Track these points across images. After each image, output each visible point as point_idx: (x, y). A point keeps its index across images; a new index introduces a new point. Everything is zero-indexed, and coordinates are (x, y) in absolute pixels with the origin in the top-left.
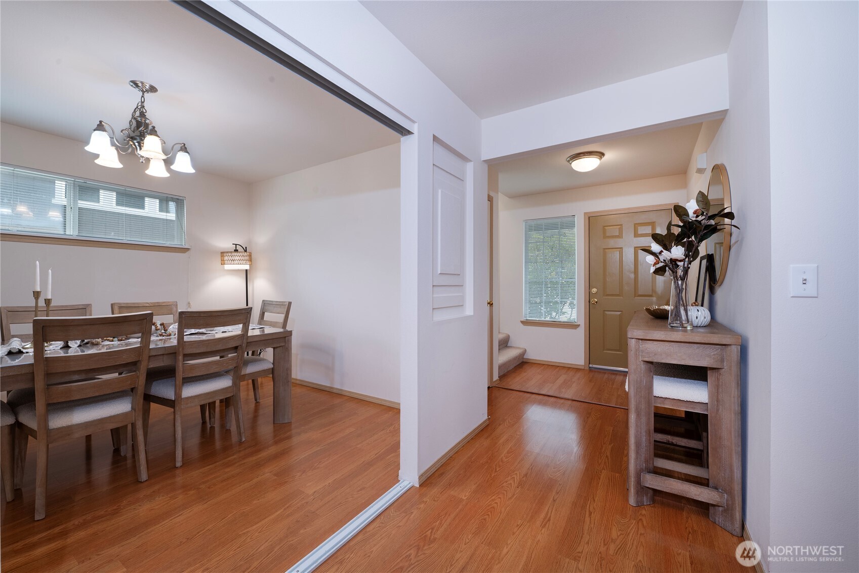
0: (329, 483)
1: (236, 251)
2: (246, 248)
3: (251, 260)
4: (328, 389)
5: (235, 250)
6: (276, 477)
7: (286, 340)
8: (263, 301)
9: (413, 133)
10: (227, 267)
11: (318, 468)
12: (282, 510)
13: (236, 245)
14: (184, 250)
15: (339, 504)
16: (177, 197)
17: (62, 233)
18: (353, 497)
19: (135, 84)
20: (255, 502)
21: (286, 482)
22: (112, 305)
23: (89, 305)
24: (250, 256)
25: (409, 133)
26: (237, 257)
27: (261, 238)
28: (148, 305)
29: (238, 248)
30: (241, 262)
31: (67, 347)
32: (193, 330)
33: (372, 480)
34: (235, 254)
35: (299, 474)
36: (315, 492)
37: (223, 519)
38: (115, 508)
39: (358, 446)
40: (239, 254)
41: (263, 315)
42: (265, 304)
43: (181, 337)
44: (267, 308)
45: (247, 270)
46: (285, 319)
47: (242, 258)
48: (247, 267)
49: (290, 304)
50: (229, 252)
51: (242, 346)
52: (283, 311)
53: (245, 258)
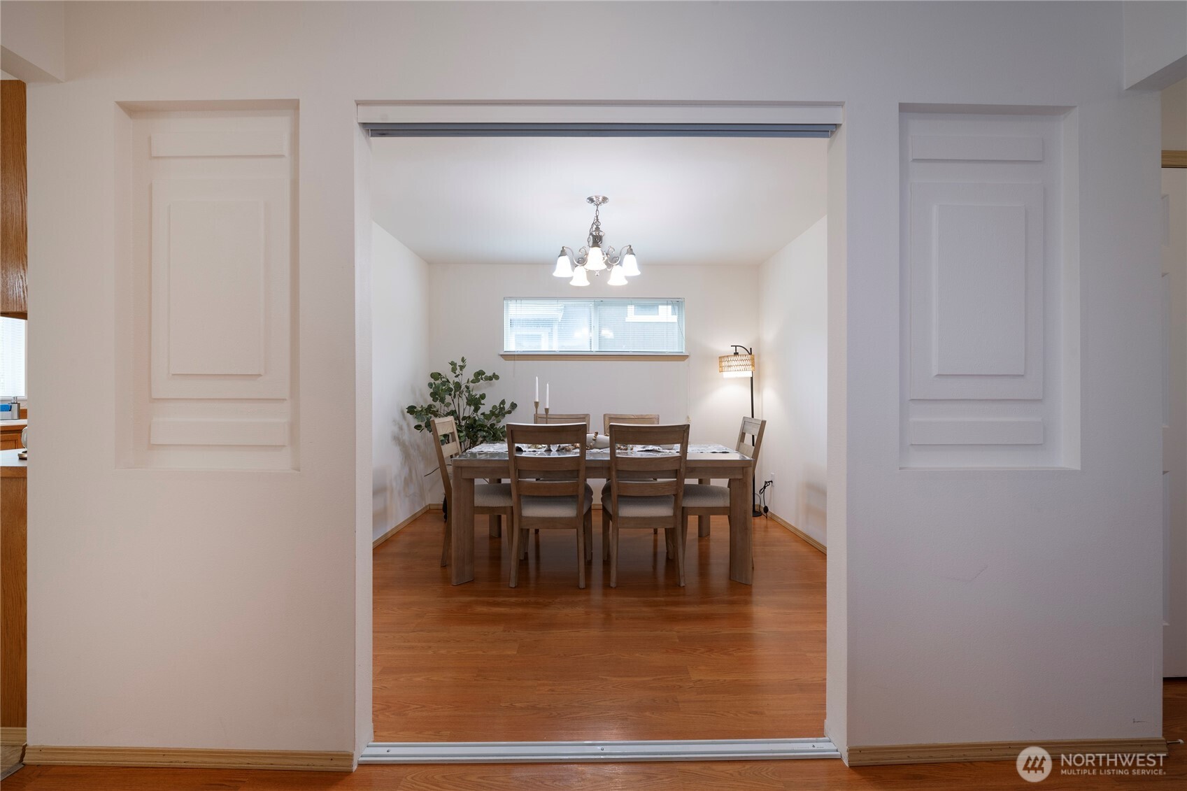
0: (725, 680)
1: (736, 354)
2: (751, 349)
3: (753, 365)
5: (735, 354)
6: (678, 640)
7: (745, 472)
8: (744, 417)
9: (841, 125)
10: (726, 375)
11: (730, 654)
12: (651, 678)
13: (736, 346)
14: (683, 358)
15: (712, 712)
16: (678, 300)
17: (589, 350)
18: (737, 715)
19: (591, 200)
20: (637, 655)
21: (682, 651)
22: (605, 415)
23: (588, 415)
24: (753, 359)
25: (836, 126)
26: (735, 362)
27: (769, 335)
29: (739, 349)
30: (738, 368)
31: (549, 450)
32: (651, 446)
33: (783, 710)
34: (735, 358)
35: (703, 650)
36: (699, 681)
37: (600, 654)
38: (550, 601)
39: (808, 654)
40: (739, 358)
41: (743, 436)
42: (745, 421)
43: (613, 453)
44: (746, 427)
45: (752, 378)
46: (757, 443)
47: (744, 363)
48: (749, 374)
49: (764, 423)
50: (728, 356)
51: (680, 470)
52: (756, 433)
53: (749, 363)
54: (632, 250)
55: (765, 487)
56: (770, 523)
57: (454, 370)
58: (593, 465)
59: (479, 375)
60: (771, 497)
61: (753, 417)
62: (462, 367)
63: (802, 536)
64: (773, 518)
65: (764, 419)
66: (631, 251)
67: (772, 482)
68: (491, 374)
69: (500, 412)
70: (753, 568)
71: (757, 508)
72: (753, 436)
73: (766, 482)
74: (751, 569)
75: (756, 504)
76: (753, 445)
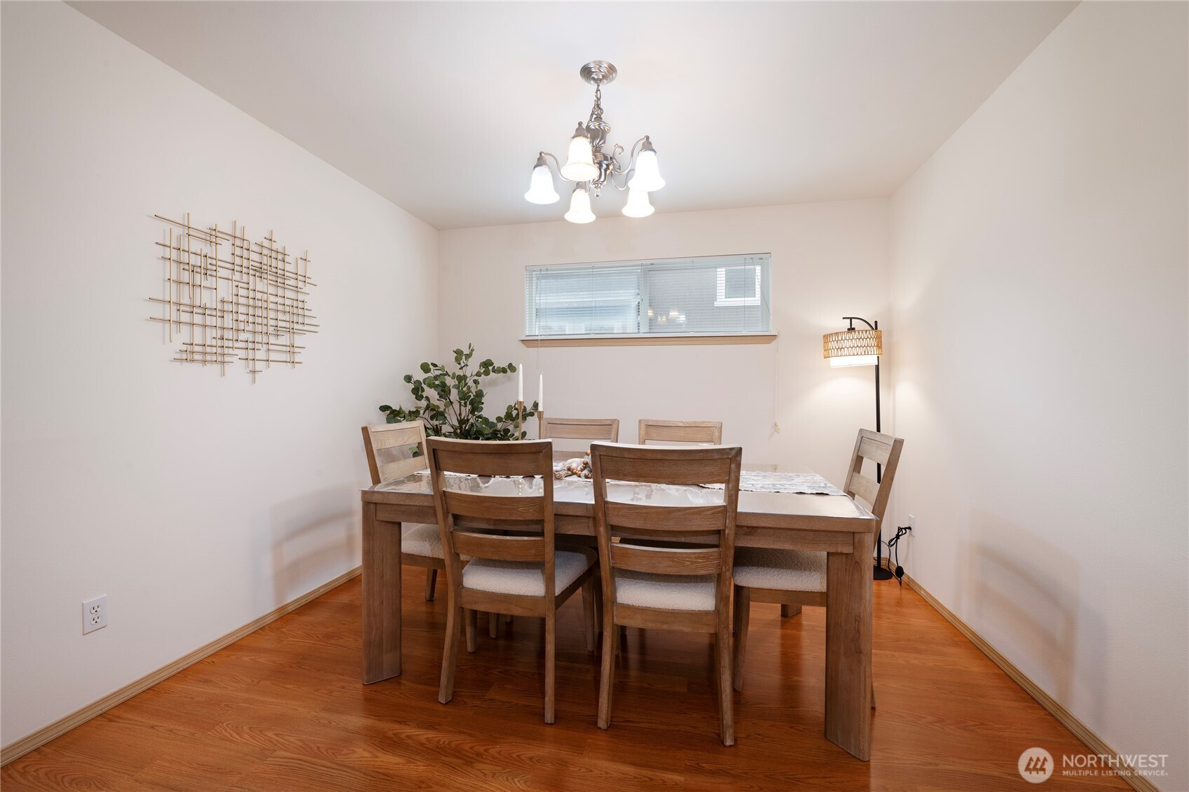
1: (851, 329)
2: (876, 322)
3: (879, 346)
4: (1048, 706)
5: (849, 329)
7: (856, 540)
8: (861, 430)
10: (835, 362)
13: (851, 319)
14: (771, 338)
22: (640, 421)
23: (614, 420)
24: (879, 338)
27: (907, 300)
28: (682, 425)
29: (855, 323)
30: (856, 351)
34: (851, 336)
40: (856, 335)
41: (858, 462)
42: (863, 437)
43: (599, 492)
44: (865, 447)
45: (877, 367)
46: (885, 477)
47: (865, 343)
48: (873, 360)
49: (898, 444)
50: (837, 334)
51: (724, 530)
52: (884, 459)
53: (873, 342)
54: (650, 143)
55: (898, 537)
56: (907, 596)
57: (458, 360)
58: (571, 512)
59: (487, 365)
60: (908, 552)
61: (878, 430)
62: (468, 356)
63: (969, 635)
64: (911, 587)
65: (899, 436)
66: (647, 145)
67: (910, 528)
68: (505, 365)
69: (517, 414)
70: (873, 709)
71: (883, 563)
72: (879, 466)
73: (900, 529)
74: (868, 711)
75: (882, 556)
76: (879, 481)
